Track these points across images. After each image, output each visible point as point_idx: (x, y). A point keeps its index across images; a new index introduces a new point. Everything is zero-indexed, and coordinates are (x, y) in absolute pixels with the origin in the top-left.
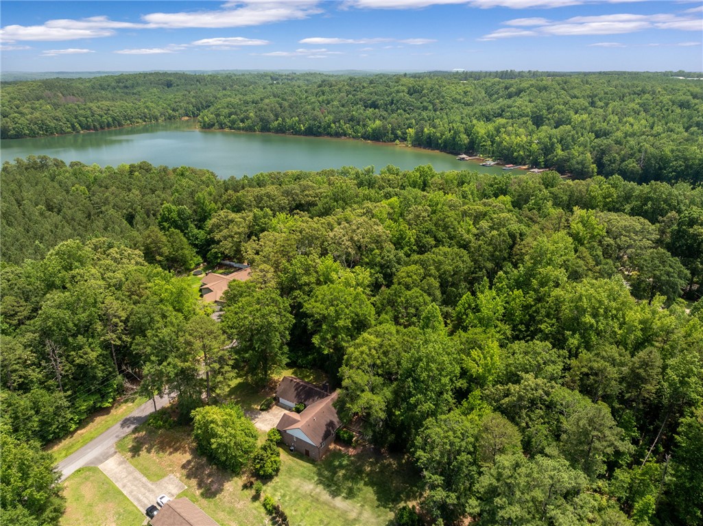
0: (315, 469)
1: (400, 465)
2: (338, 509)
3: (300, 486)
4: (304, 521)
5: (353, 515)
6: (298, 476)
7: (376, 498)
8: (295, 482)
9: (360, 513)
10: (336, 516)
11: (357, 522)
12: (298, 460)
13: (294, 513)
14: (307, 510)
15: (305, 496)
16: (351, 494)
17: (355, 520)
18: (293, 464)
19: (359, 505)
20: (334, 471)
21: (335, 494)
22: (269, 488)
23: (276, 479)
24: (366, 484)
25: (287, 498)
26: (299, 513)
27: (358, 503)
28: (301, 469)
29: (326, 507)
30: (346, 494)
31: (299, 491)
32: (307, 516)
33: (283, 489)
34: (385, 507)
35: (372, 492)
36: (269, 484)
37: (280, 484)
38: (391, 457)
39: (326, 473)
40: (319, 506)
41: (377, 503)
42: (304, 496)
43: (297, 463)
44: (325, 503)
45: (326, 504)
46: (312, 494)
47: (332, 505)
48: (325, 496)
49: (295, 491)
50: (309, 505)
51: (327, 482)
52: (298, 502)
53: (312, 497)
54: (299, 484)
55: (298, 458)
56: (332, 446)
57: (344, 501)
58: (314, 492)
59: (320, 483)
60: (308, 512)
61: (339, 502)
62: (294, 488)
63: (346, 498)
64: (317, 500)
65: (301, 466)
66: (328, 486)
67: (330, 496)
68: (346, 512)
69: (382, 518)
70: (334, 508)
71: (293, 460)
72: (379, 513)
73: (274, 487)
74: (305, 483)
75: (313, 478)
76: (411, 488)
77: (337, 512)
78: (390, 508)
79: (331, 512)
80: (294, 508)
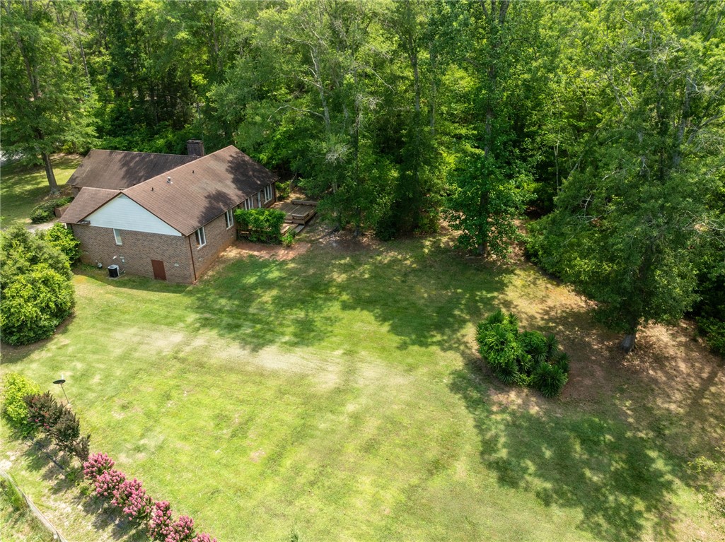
0: (187, 300)
1: (421, 259)
2: (275, 374)
3: (140, 343)
4: (158, 429)
5: (329, 379)
6: (134, 322)
7: (385, 328)
8: (122, 337)
9: (351, 372)
10: (269, 394)
11: (349, 397)
12: (135, 292)
13: (118, 416)
14: (168, 397)
15: (158, 364)
16: (306, 334)
17: (338, 391)
18: (116, 300)
19: (339, 352)
20: (246, 295)
21: (258, 342)
22: (34, 366)
23: (60, 340)
24: (345, 306)
25: (96, 379)
26: (138, 411)
27: (334, 349)
28: (143, 307)
29: (233, 377)
30: (295, 335)
31: (136, 355)
32: (167, 414)
33: (82, 360)
34: (422, 344)
35: (372, 319)
36: (36, 355)
37: (70, 349)
38: (391, 249)
39: (223, 301)
40: (209, 379)
41: (396, 340)
42: (153, 364)
43: (132, 298)
44: (229, 368)
45: (231, 370)
46: (181, 355)
47: (249, 368)
48: (227, 350)
49: (122, 359)
50: (172, 383)
51: (227, 320)
52: (135, 383)
53: (183, 361)
54: (136, 339)
55: (132, 287)
56: (232, 253)
57: (290, 351)
58: (188, 349)
59: (204, 326)
60: (169, 404)
61: (273, 358)
62: (118, 352)
63: (295, 344)
64: (201, 365)
65: (145, 301)
66: (232, 328)
67: (243, 348)
68: (303, 377)
69: (423, 370)
70: (262, 375)
71: (116, 294)
72: (410, 360)
73: (52, 359)
74: (155, 335)
75: (181, 319)
76: (473, 296)
77: (272, 383)
78: (439, 343)
79: (251, 388)
80: (118, 401)
